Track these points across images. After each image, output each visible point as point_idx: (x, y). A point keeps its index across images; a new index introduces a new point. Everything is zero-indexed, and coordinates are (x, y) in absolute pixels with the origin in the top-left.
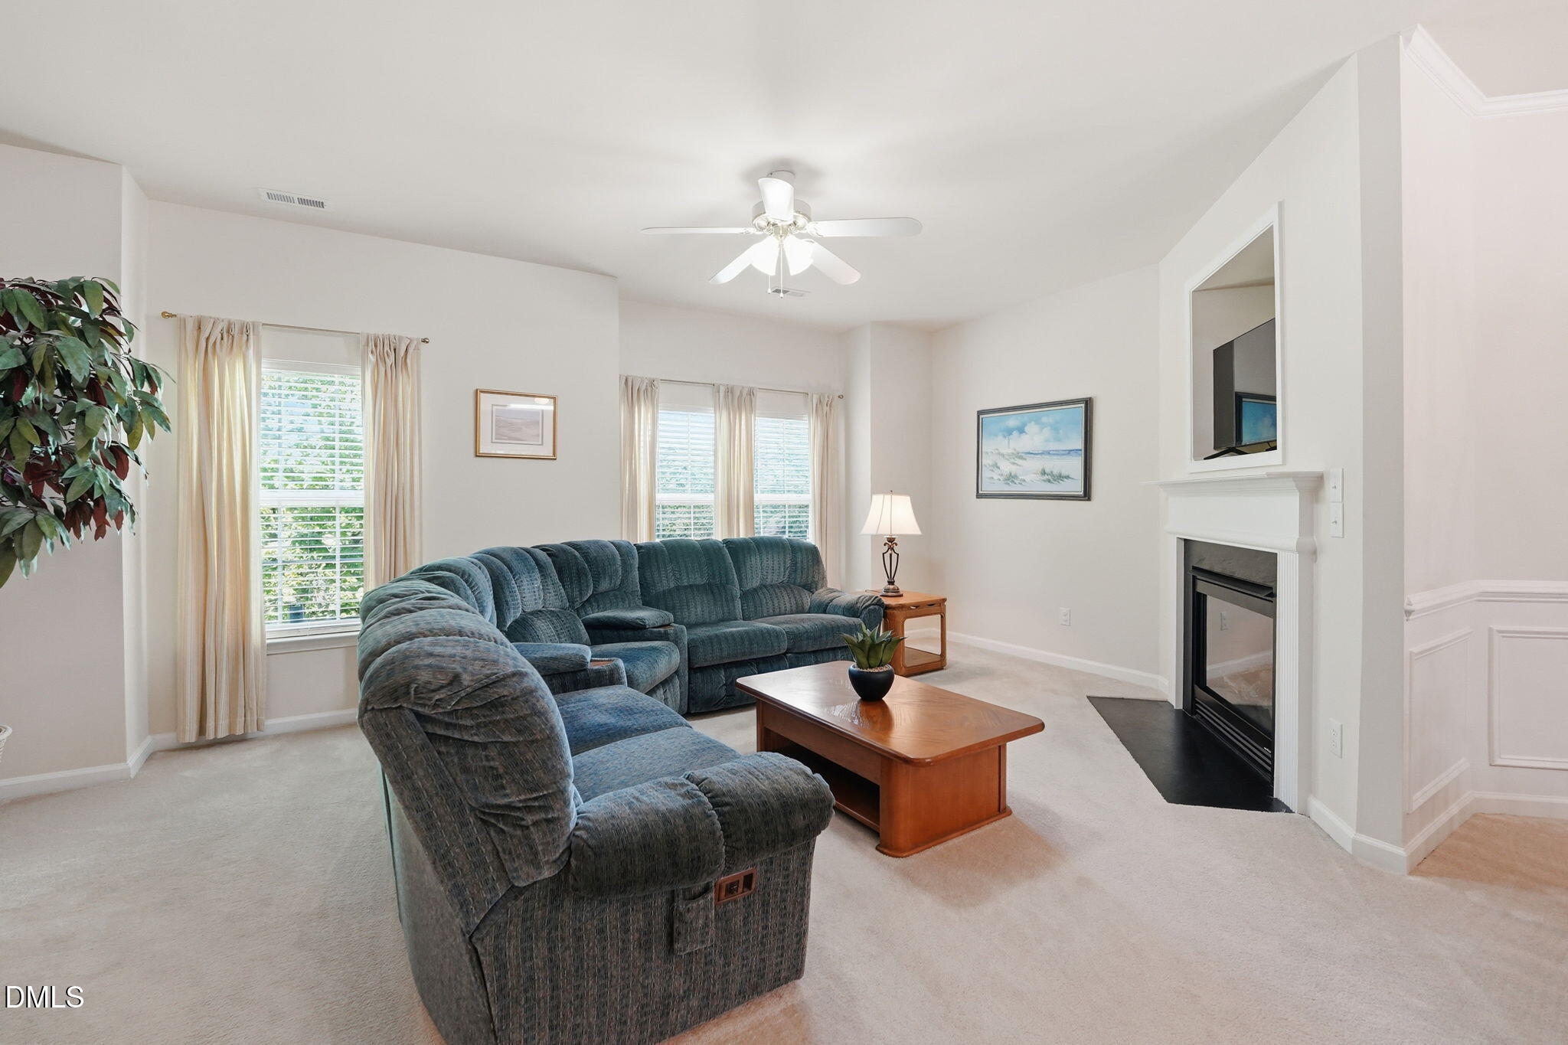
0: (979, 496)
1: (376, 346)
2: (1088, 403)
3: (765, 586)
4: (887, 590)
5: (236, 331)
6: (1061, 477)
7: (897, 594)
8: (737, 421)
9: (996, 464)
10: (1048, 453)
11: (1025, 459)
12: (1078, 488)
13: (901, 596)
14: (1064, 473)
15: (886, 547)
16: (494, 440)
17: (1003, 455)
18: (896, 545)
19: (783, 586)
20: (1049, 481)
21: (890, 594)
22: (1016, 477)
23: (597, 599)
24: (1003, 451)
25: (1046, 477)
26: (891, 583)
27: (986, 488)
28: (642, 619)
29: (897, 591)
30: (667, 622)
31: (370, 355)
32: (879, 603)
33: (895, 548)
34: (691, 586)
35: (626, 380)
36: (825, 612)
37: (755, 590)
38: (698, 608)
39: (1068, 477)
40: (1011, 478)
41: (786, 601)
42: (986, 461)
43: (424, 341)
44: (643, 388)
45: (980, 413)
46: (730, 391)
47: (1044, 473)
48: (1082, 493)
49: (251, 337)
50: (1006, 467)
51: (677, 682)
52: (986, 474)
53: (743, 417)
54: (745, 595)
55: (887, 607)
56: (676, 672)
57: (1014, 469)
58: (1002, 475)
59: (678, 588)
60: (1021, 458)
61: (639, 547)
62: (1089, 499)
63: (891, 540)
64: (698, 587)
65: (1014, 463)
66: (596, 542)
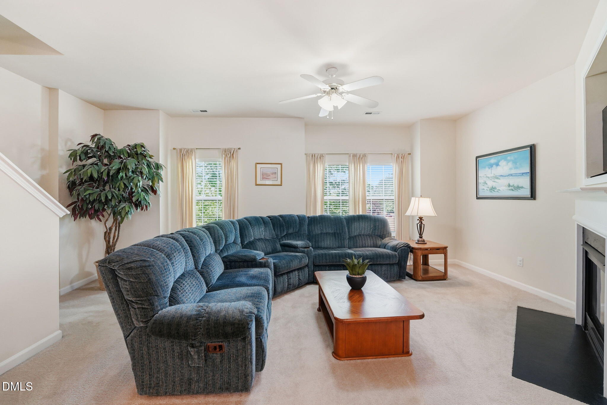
0: (478, 198)
1: (225, 152)
2: (532, 149)
3: (360, 235)
4: (418, 241)
5: (189, 152)
6: (518, 188)
7: (424, 243)
8: (358, 167)
9: (485, 182)
10: (511, 175)
11: (499, 179)
12: (528, 193)
13: (426, 243)
14: (520, 185)
15: (418, 221)
16: (261, 180)
17: (489, 178)
18: (423, 220)
19: (369, 235)
20: (512, 190)
21: (420, 242)
22: (495, 188)
23: (288, 236)
24: (488, 176)
25: (511, 188)
26: (421, 237)
27: (481, 194)
28: (297, 245)
29: (424, 241)
30: (308, 246)
31: (223, 155)
32: (408, 246)
33: (423, 222)
34: (327, 233)
35: (312, 155)
36: (385, 248)
37: (355, 236)
38: (328, 242)
39: (522, 187)
40: (493, 189)
41: (369, 242)
42: (480, 181)
43: (239, 149)
44: (319, 157)
45: (477, 157)
46: (354, 156)
47: (509, 186)
48: (530, 196)
49: (193, 152)
50: (490, 184)
51: (306, 270)
52: (481, 187)
53: (361, 166)
54: (350, 238)
55: (413, 248)
56: (307, 266)
57: (494, 184)
58: (489, 188)
59: (321, 233)
60: (497, 178)
61: (308, 217)
62: (535, 199)
63: (421, 219)
64: (329, 233)
65: (494, 181)
66: (290, 215)
